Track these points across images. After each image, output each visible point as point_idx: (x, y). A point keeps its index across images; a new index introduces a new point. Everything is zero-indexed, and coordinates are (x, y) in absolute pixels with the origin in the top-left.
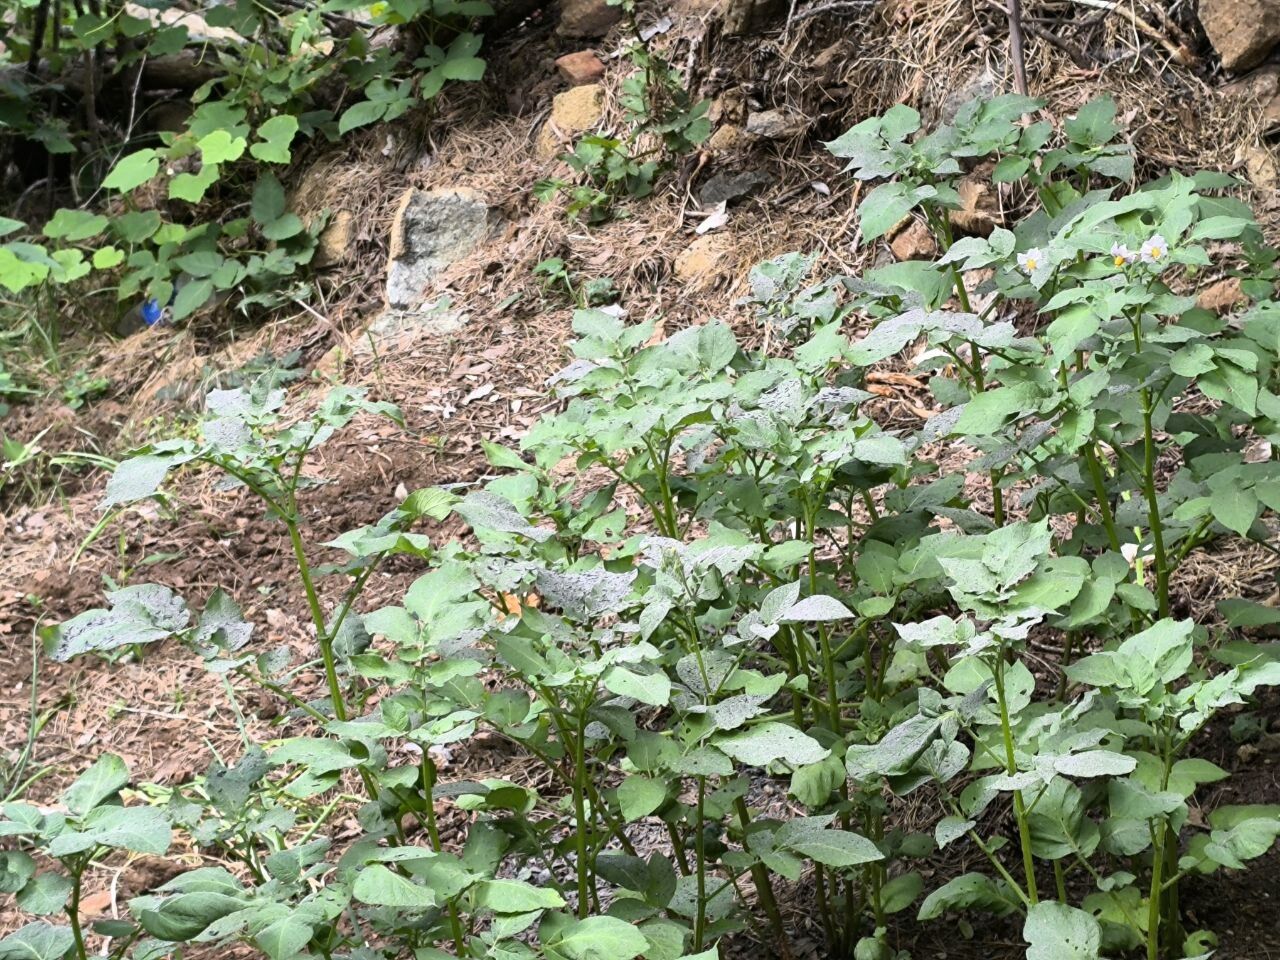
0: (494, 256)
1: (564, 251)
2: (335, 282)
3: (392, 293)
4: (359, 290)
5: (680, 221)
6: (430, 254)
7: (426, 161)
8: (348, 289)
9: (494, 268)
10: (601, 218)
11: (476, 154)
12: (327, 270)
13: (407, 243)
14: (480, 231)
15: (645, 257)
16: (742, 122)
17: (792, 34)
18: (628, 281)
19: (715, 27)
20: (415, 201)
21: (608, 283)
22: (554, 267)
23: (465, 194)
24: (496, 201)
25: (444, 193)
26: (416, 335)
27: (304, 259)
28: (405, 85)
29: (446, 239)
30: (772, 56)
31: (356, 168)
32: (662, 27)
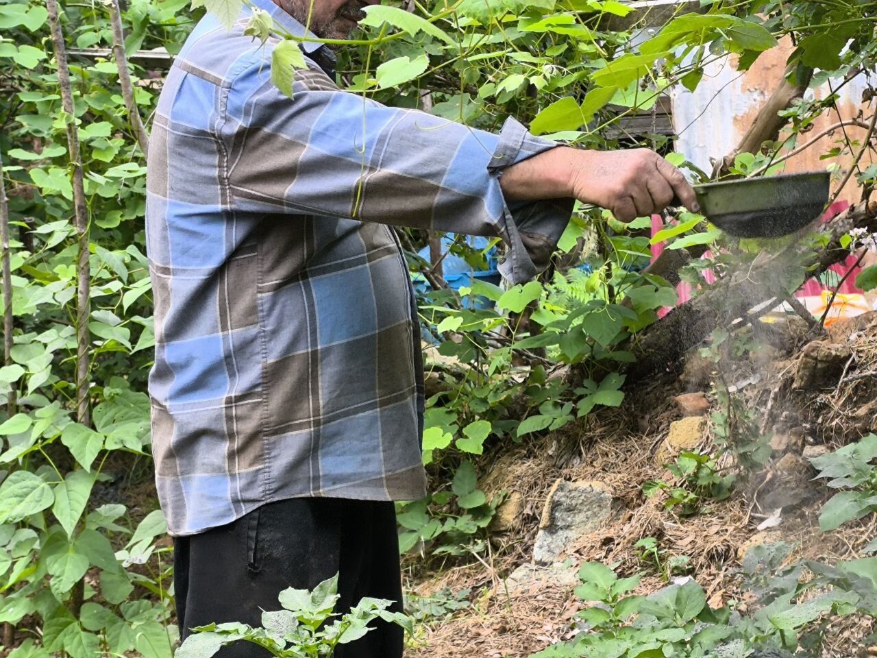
0: (611, 533)
1: (659, 534)
2: (504, 542)
3: (537, 554)
4: (519, 549)
5: (746, 520)
6: (568, 527)
7: (576, 461)
8: (512, 547)
9: (608, 541)
10: (689, 513)
11: (611, 459)
12: (501, 534)
13: (552, 518)
14: (606, 514)
15: (717, 543)
16: (799, 452)
17: (842, 391)
18: (702, 560)
19: (789, 382)
20: (561, 488)
21: (686, 559)
22: (649, 544)
23: (597, 486)
24: (618, 494)
25: (582, 484)
26: (543, 584)
27: (484, 524)
28: (569, 406)
29: (580, 517)
30: (825, 406)
31: (530, 462)
32: (753, 380)
